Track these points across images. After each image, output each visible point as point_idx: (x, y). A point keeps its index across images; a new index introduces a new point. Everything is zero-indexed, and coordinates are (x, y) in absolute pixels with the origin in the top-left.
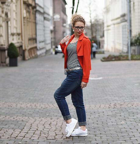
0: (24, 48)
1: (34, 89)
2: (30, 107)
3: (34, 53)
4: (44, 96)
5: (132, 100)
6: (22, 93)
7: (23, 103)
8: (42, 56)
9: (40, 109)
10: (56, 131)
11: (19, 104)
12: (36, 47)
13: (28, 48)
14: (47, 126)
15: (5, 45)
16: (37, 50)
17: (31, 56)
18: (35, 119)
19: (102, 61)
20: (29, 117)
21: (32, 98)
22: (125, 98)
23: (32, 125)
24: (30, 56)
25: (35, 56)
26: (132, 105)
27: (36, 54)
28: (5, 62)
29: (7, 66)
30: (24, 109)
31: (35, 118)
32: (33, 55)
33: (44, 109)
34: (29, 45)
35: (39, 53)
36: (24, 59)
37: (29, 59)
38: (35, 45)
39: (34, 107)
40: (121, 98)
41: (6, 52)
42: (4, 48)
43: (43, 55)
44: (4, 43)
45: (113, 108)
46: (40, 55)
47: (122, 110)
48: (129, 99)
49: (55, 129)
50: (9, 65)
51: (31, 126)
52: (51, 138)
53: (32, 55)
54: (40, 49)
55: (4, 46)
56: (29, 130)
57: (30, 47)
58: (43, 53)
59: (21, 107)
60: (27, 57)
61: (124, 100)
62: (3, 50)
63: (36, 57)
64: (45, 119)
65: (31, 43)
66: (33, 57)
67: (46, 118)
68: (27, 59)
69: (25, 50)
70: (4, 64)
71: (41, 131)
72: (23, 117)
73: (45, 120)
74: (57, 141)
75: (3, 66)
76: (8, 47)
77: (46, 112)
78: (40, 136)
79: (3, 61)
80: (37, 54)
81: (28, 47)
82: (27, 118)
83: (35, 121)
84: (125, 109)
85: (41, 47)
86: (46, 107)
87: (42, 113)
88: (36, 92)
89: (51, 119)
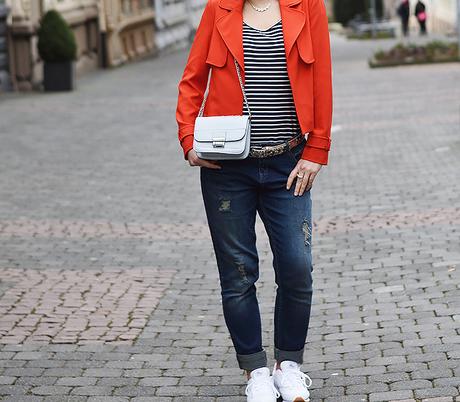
0: (103, 27)
1: (87, 172)
2: (46, 235)
3: (145, 43)
4: (112, 197)
5: (399, 205)
6: (43, 188)
7: (29, 222)
8: (174, 53)
9: (75, 242)
10: (91, 317)
11: (15, 224)
12: (151, 22)
13: (117, 26)
14: (72, 299)
15: (27, 19)
16: (156, 29)
17: (132, 53)
18: (44, 276)
19: (373, 66)
20: (25, 270)
21: (67, 203)
22: (379, 199)
23: (25, 296)
24: (126, 52)
25: (148, 50)
26: (388, 223)
27: (150, 45)
28: (29, 78)
29: (36, 89)
30: (22, 241)
31: (45, 272)
32: (141, 49)
33: (90, 239)
34: (122, 15)
35: (161, 40)
36: (104, 64)
37: (122, 64)
38: (146, 15)
39: (58, 234)
40: (364, 197)
41: (34, 41)
42: (26, 28)
43: (178, 47)
44: (25, 11)
45: (322, 234)
46: (169, 46)
47: (347, 241)
48: (391, 200)
49: (94, 309)
50: (42, 87)
51: (19, 301)
52: (65, 339)
53: (134, 48)
54: (168, 27)
55: (24, 23)
56: (6, 314)
57: (126, 21)
58: (178, 42)
59: (14, 236)
60: (118, 58)
61: (370, 206)
62: (22, 36)
63: (153, 54)
64: (77, 274)
65: (131, 6)
66: (137, 55)
67: (83, 271)
68: (114, 62)
69: (109, 32)
70: (27, 84)
71: (45, 316)
72: (6, 269)
73: (78, 279)
74: (80, 349)
75: (23, 90)
76: (38, 25)
77: (92, 251)
78: (32, 332)
79: (22, 74)
80: (155, 47)
81: (119, 20)
82: (17, 272)
83: (41, 282)
84: (358, 237)
85: (170, 22)
86: (98, 234)
87: (76, 253)
88: (93, 182)
89: (98, 275)
